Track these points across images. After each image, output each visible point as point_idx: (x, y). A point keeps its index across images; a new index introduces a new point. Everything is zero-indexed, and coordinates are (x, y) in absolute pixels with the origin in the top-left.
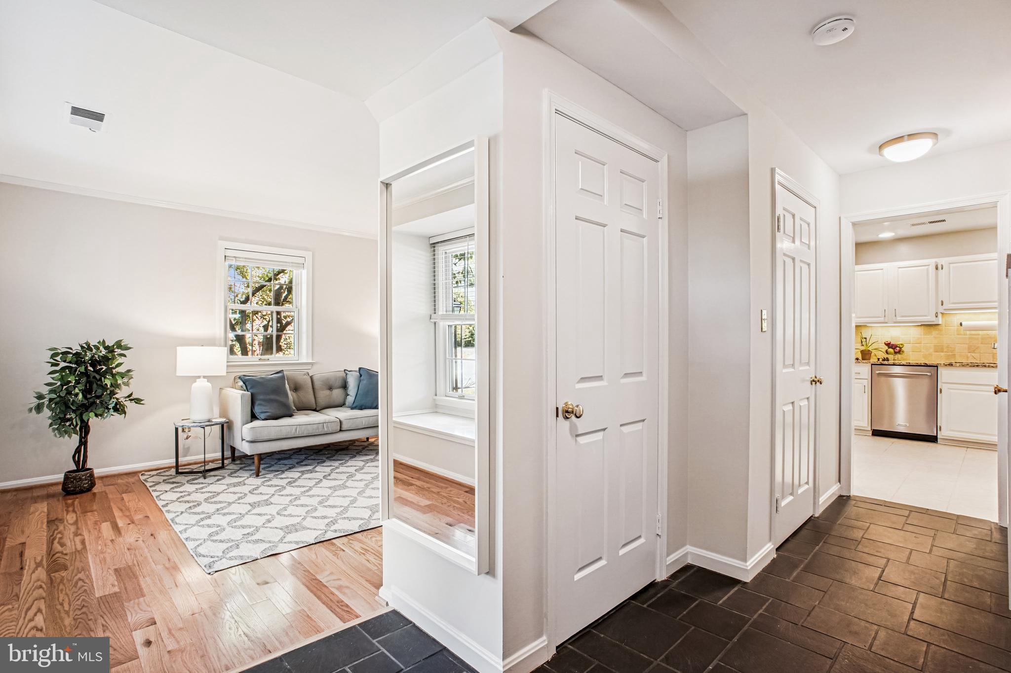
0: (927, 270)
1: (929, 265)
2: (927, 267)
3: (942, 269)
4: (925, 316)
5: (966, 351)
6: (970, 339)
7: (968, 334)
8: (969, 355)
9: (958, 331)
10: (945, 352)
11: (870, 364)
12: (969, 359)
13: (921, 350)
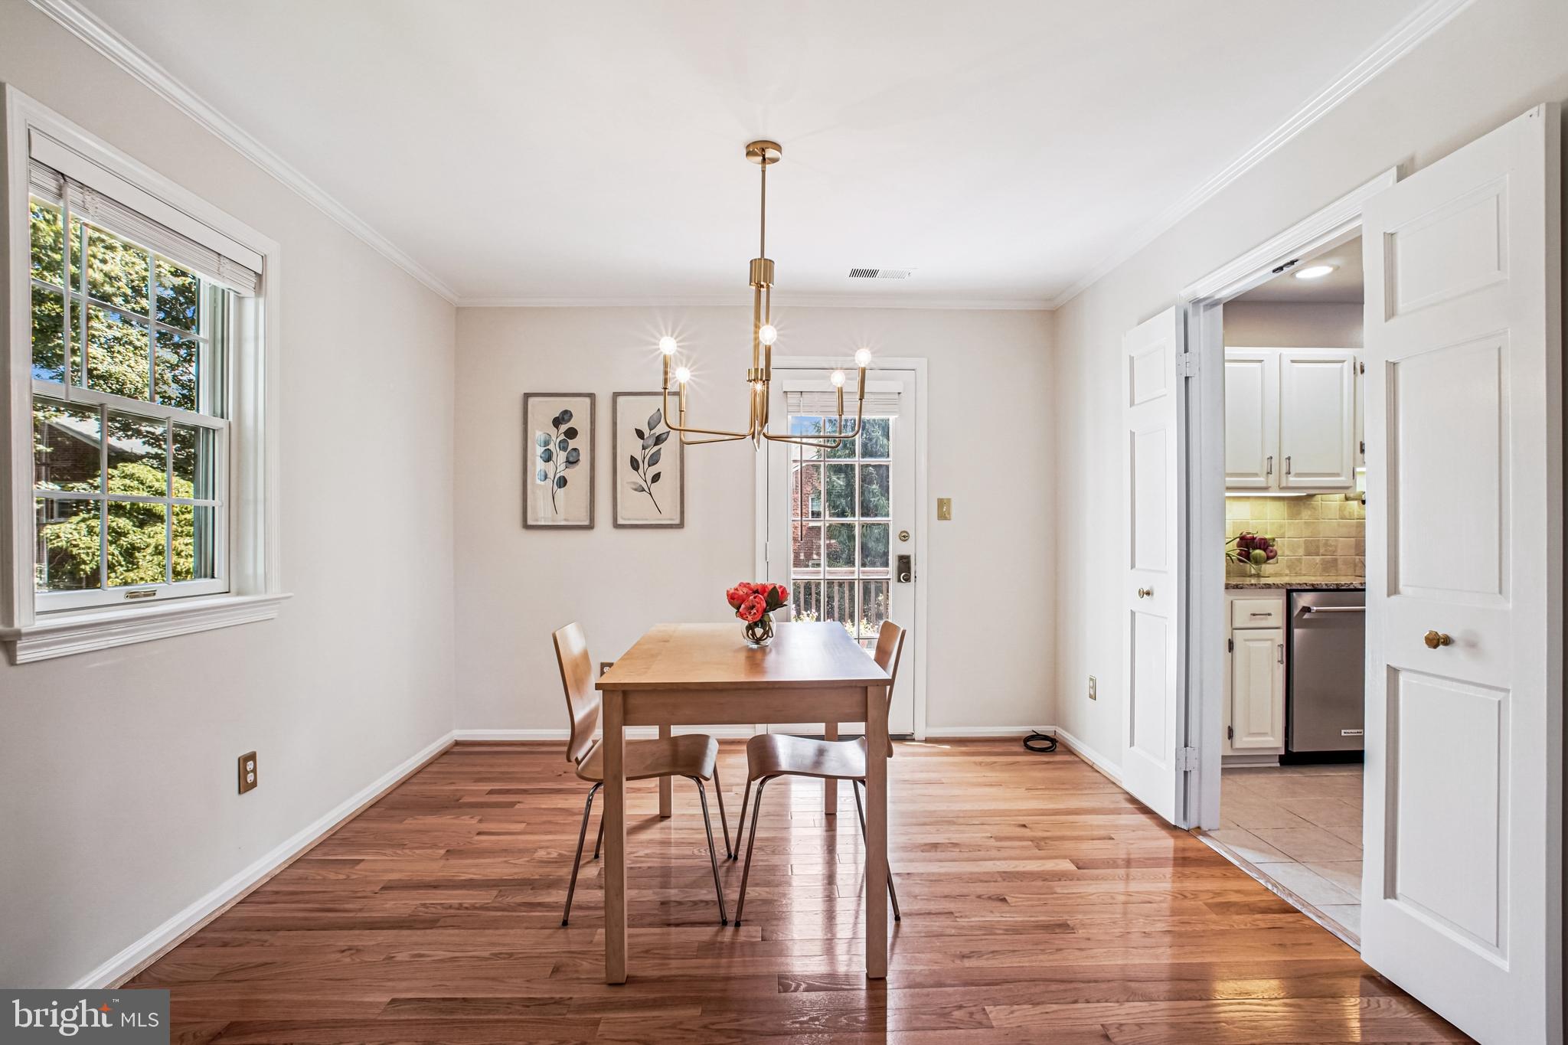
0: (1342, 368)
1: (1343, 361)
2: (1339, 365)
3: (1362, 371)
4: (1338, 475)
5: (1353, 551)
6: (1357, 527)
7: (1356, 516)
8: (1357, 560)
9: (1341, 509)
10: (1322, 555)
11: (1285, 590)
12: (1357, 568)
13: (1284, 552)
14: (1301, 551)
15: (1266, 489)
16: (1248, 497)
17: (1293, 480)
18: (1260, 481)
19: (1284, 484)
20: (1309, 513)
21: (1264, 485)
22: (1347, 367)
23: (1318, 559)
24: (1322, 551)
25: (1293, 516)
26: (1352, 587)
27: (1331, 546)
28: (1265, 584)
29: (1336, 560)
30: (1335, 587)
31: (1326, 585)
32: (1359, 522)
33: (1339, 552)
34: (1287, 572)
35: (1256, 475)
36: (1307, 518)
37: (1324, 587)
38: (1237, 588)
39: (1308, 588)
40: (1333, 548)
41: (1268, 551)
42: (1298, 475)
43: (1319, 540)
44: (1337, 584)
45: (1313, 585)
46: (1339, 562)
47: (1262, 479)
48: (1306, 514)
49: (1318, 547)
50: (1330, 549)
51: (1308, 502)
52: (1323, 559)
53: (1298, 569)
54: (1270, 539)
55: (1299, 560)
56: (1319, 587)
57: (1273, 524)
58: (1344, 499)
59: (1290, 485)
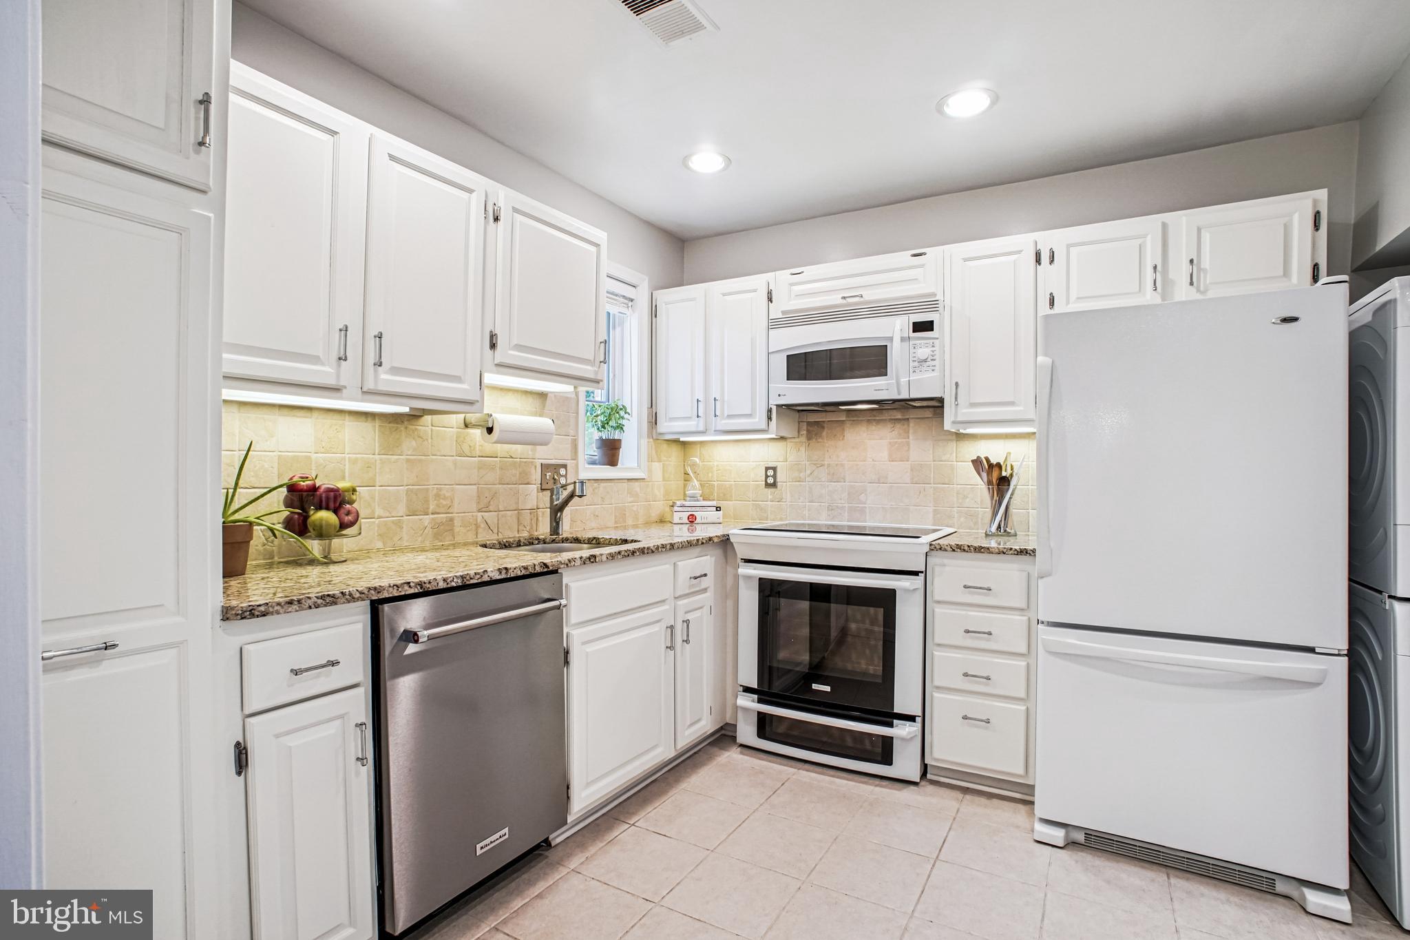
0: (468, 208)
1: (473, 191)
2: (465, 195)
3: (496, 219)
4: (458, 379)
5: (474, 507)
6: (480, 468)
7: (478, 453)
8: (479, 519)
9: (459, 440)
10: (432, 514)
11: (368, 602)
12: (480, 530)
13: (373, 512)
14: (402, 509)
15: (335, 390)
16: (309, 409)
17: (386, 379)
18: (325, 372)
19: (370, 385)
20: (414, 443)
21: (331, 382)
22: (476, 202)
23: (427, 519)
24: (432, 507)
25: (388, 449)
26: (486, 578)
27: (445, 498)
28: (322, 597)
29: (452, 520)
30: (460, 582)
31: (445, 580)
32: (481, 461)
33: (456, 508)
34: (380, 545)
35: (315, 359)
36: (409, 453)
37: (442, 585)
38: (252, 615)
39: (412, 591)
40: (448, 502)
41: (342, 512)
42: (395, 371)
43: (427, 489)
44: (462, 577)
45: (420, 584)
46: (457, 523)
47: (327, 369)
48: (409, 445)
49: (427, 501)
50: (444, 503)
51: (413, 427)
52: (433, 519)
53: (396, 539)
54: (347, 490)
55: (399, 524)
56: (432, 587)
57: (354, 462)
58: (463, 425)
59: (382, 387)
